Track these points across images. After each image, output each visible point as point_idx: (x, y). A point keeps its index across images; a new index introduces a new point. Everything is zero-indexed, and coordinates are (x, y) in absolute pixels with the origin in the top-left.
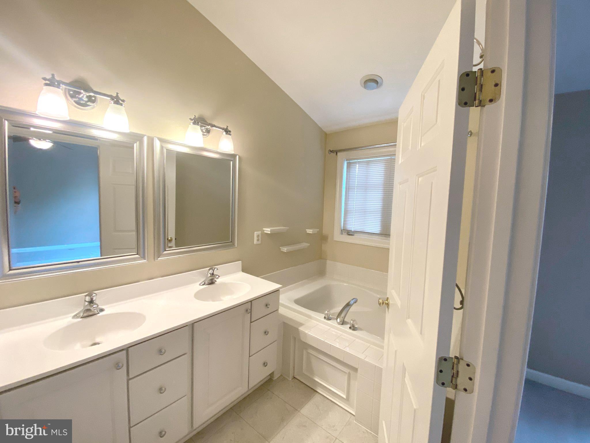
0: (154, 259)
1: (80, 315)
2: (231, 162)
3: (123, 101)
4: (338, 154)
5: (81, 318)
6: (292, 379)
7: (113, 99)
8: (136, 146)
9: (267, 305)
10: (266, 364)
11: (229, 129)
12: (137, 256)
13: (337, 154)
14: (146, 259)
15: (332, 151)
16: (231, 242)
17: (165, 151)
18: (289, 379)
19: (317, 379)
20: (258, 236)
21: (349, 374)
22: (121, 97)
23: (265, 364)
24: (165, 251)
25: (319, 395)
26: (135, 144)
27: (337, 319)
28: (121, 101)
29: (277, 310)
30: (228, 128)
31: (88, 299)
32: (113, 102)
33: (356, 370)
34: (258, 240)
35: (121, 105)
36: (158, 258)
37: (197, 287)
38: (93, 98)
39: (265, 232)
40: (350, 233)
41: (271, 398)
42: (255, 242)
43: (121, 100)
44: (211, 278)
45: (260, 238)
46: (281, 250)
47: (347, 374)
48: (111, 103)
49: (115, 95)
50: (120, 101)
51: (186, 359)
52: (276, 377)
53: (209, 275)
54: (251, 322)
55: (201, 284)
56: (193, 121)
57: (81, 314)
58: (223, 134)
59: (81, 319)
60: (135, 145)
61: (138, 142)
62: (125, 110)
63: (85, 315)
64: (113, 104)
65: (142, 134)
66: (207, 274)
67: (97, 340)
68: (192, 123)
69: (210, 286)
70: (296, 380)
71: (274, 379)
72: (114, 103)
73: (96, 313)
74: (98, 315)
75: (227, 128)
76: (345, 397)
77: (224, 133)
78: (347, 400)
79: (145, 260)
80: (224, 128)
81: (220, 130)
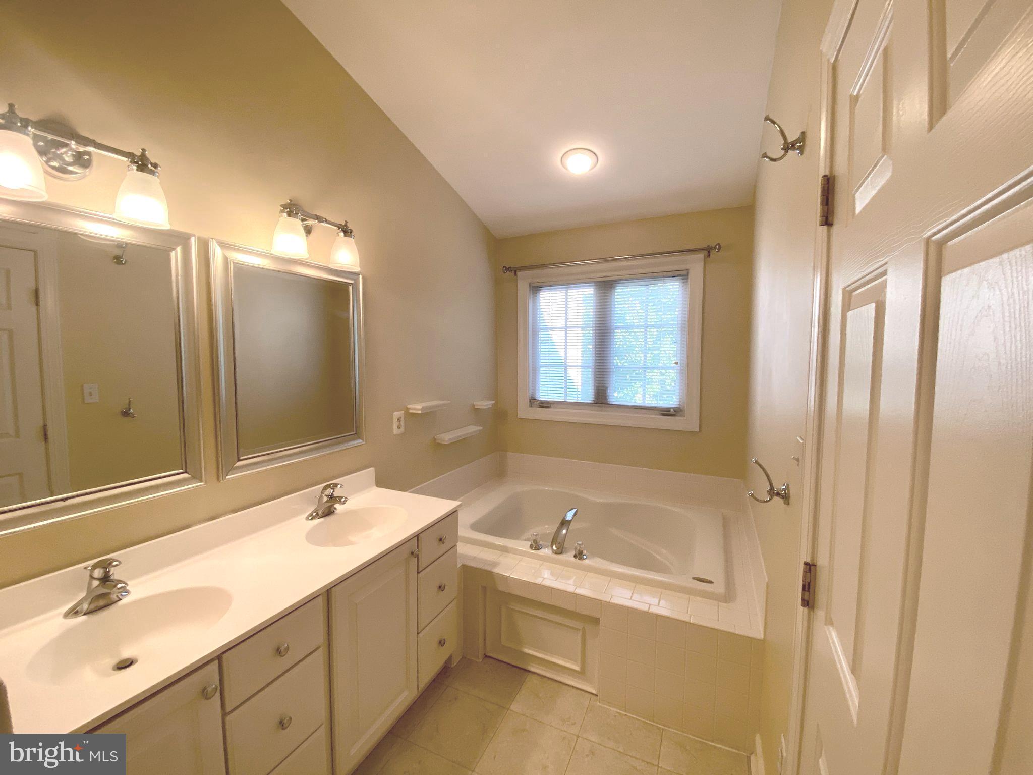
0: (218, 479)
1: (82, 609)
2: (351, 288)
3: (155, 166)
4: (518, 273)
5: (85, 614)
6: (482, 660)
7: (133, 162)
8: (176, 255)
9: (441, 540)
10: (443, 642)
11: (350, 226)
12: (185, 475)
13: (515, 273)
14: (204, 479)
15: (508, 269)
16: (356, 434)
17: (231, 266)
18: (477, 661)
19: (527, 651)
20: (399, 420)
21: (584, 630)
22: (152, 157)
23: (441, 643)
24: (239, 460)
25: (534, 677)
26: (173, 252)
27: (552, 547)
28: (152, 166)
29: (455, 546)
30: (348, 225)
31: (99, 572)
32: (135, 167)
33: (596, 621)
34: (399, 427)
35: (152, 173)
36: (227, 476)
37: (302, 524)
38: (86, 157)
39: (410, 411)
40: (545, 405)
41: (456, 699)
42: (396, 431)
43: (151, 164)
44: (329, 504)
45: (402, 423)
46: (437, 441)
47: (581, 631)
48: (132, 169)
49: (138, 153)
50: (150, 166)
51: (319, 657)
52: (454, 663)
53: (325, 499)
54: (418, 573)
55: (310, 518)
56: (288, 210)
57: (85, 606)
58: (339, 235)
59: (84, 617)
60: (173, 254)
61: (179, 249)
62: (160, 183)
63: (93, 607)
64: (135, 171)
65: (185, 233)
66: (321, 497)
67: (126, 654)
68: (285, 215)
69: (328, 518)
70: (491, 660)
71: (453, 666)
72: (137, 170)
73: (115, 600)
74: (120, 603)
75: (346, 225)
76: (577, 668)
77: (342, 234)
78: (581, 674)
79: (202, 482)
80: (341, 225)
81: (333, 228)
